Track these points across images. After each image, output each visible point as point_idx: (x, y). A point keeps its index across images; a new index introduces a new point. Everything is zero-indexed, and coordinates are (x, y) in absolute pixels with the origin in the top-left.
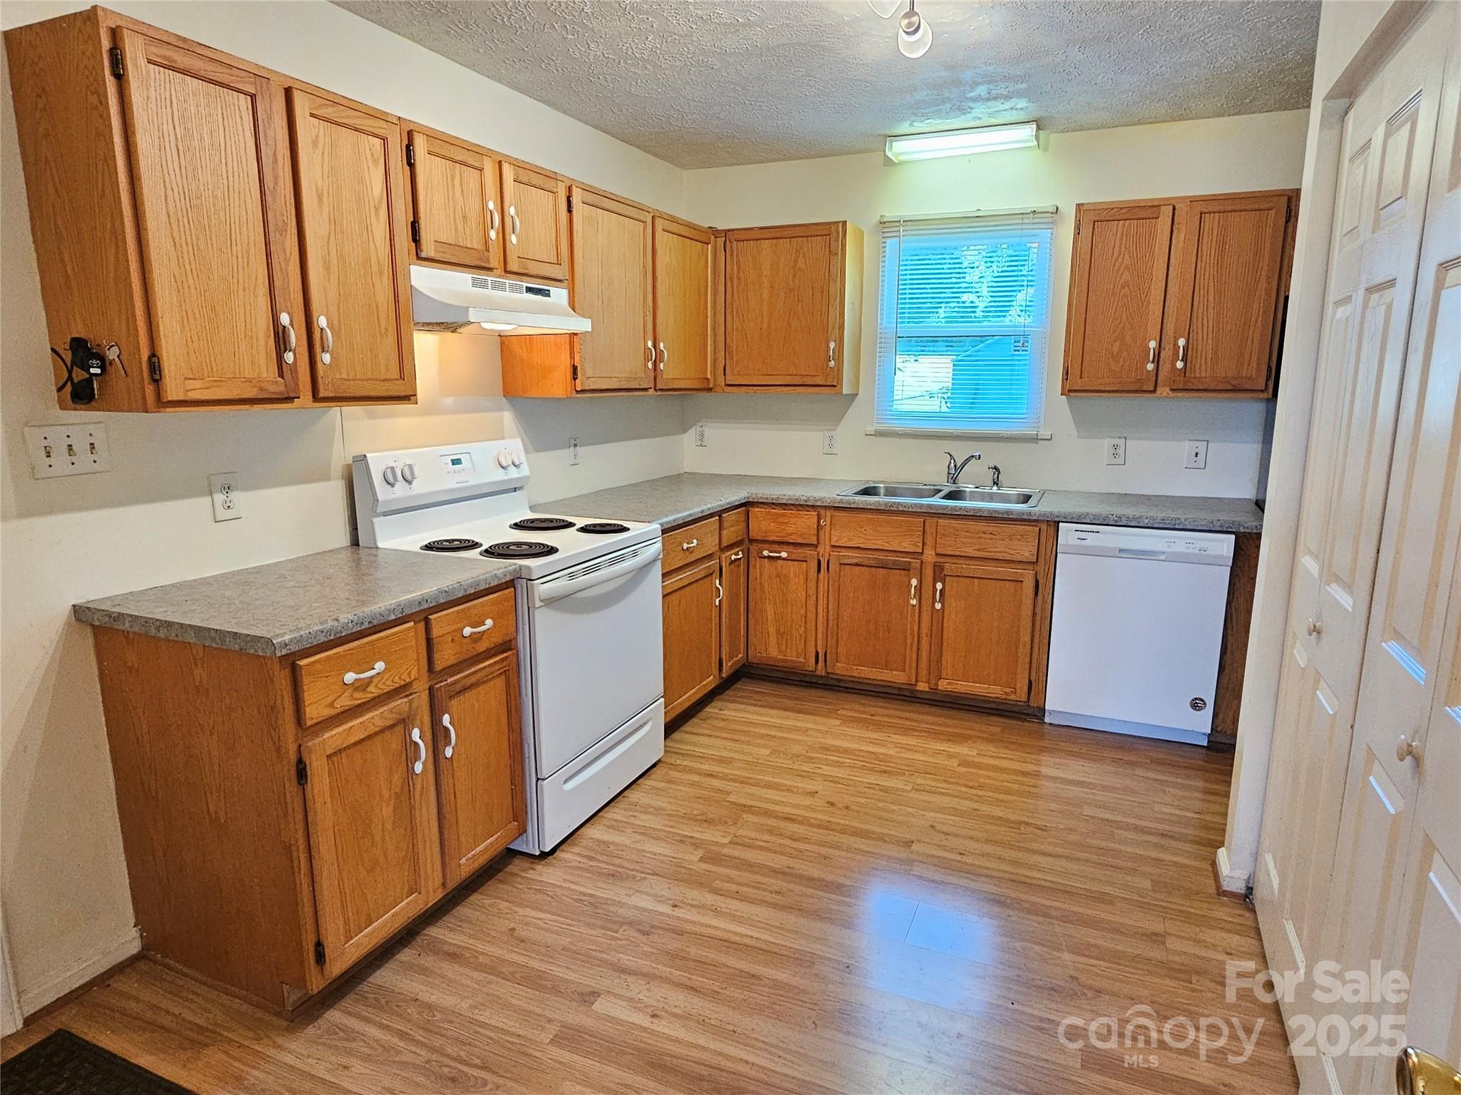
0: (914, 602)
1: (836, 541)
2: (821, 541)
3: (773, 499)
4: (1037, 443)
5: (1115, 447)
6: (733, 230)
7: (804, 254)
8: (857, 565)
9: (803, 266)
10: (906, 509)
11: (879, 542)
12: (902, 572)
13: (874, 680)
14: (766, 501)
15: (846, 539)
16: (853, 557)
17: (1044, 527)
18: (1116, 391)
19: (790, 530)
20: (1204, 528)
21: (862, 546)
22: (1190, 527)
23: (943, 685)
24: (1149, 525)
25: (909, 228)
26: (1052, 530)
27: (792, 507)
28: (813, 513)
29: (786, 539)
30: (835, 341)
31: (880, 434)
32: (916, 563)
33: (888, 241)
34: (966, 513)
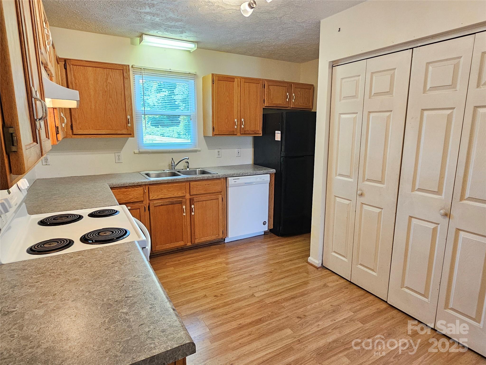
0: (184, 214)
1: (152, 197)
2: (145, 199)
3: (121, 185)
4: (196, 152)
5: (219, 152)
6: (70, 59)
7: (111, 77)
8: (162, 205)
9: (111, 82)
10: (179, 181)
11: (170, 195)
12: (179, 204)
13: (172, 248)
14: (118, 186)
15: (156, 196)
16: (160, 203)
17: (222, 180)
18: (227, 135)
19: (131, 197)
20: (262, 173)
21: (163, 197)
22: (259, 174)
23: (197, 241)
24: (250, 175)
25: (146, 72)
26: (225, 180)
27: (130, 187)
28: (141, 188)
29: (129, 201)
30: (130, 116)
31: (140, 153)
32: (184, 200)
33: (136, 75)
34: (200, 179)
